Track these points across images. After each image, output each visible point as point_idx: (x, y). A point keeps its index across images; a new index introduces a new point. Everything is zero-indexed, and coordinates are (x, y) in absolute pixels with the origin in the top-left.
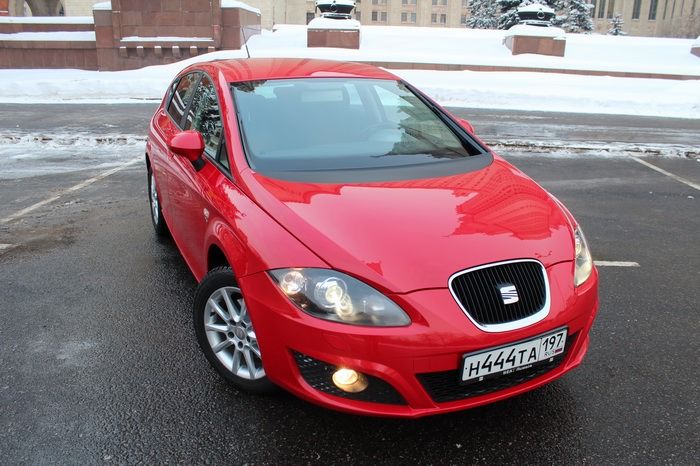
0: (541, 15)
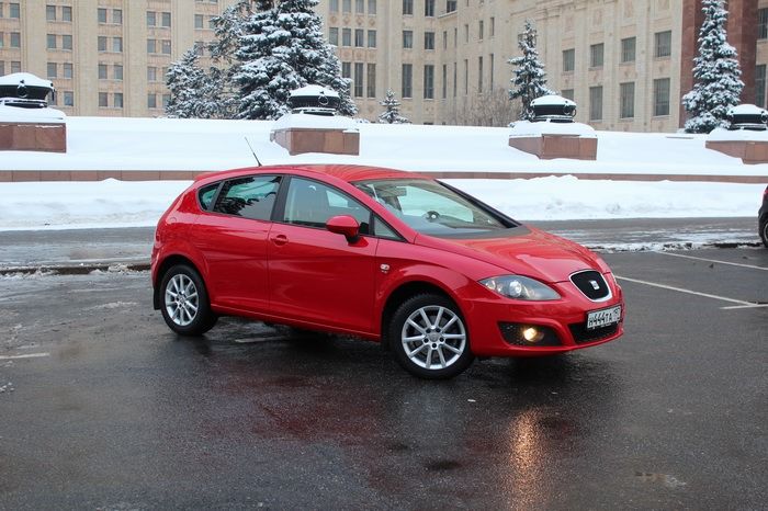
0: (323, 100)
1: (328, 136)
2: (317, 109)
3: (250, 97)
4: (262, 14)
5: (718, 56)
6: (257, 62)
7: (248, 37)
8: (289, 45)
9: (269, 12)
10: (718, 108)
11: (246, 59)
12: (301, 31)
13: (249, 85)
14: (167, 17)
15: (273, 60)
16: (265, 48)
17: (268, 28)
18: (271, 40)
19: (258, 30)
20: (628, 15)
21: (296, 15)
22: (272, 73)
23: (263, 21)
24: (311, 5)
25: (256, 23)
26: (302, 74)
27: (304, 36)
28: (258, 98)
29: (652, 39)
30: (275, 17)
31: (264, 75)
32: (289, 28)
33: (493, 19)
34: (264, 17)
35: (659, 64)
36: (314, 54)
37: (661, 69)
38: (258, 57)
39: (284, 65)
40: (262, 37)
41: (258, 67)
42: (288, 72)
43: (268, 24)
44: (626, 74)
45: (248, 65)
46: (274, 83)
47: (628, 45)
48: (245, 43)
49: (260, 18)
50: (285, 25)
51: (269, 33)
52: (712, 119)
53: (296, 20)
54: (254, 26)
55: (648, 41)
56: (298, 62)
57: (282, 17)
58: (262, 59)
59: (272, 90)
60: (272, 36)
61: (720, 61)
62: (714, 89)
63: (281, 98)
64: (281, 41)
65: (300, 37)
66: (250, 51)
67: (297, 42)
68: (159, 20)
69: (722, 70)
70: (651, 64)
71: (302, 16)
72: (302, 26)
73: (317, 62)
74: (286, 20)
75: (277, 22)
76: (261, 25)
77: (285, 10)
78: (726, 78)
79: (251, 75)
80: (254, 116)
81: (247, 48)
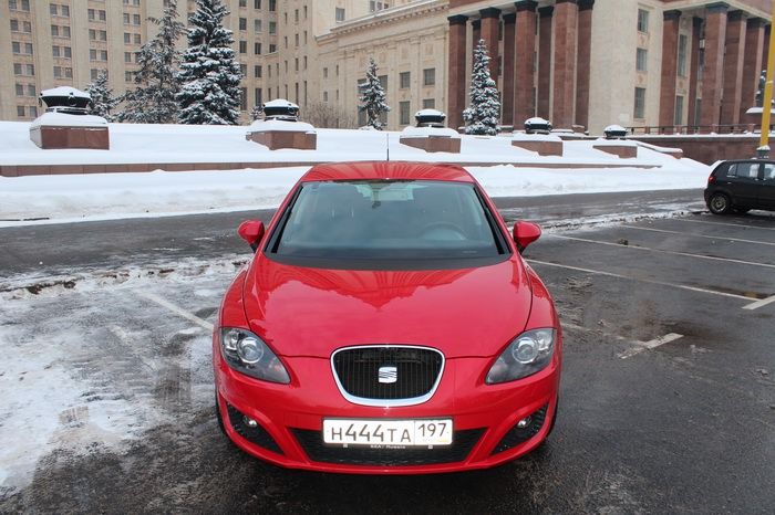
1: (296, 136)
2: (286, 117)
3: (190, 108)
4: (195, 48)
5: (484, 86)
6: (193, 83)
7: (187, 65)
8: (218, 72)
9: (200, 47)
10: (487, 119)
11: (184, 80)
12: (226, 61)
13: (187, 100)
15: (206, 81)
16: (200, 73)
17: (202, 58)
18: (204, 67)
19: (194, 59)
20: (404, 57)
21: (221, 49)
22: (207, 91)
23: (197, 53)
24: (230, 42)
25: (192, 54)
26: (226, 92)
27: (229, 64)
28: (196, 110)
29: (422, 73)
30: (205, 50)
31: (201, 93)
32: (217, 59)
33: (306, 57)
34: (197, 50)
35: (427, 90)
36: (236, 78)
37: (428, 93)
38: (194, 79)
39: (215, 85)
40: (197, 65)
41: (195, 86)
42: (218, 90)
43: (201, 55)
44: (404, 96)
45: (187, 85)
46: (208, 98)
47: (405, 78)
48: (185, 68)
49: (194, 51)
50: (214, 56)
51: (202, 62)
52: (483, 126)
53: (222, 52)
54: (190, 57)
55: (419, 75)
56: (225, 83)
57: (213, 50)
58: (197, 81)
59: (207, 104)
60: (205, 64)
61: (486, 89)
62: (484, 107)
63: (213, 109)
64: (212, 68)
65: (225, 65)
66: (186, 75)
67: (223, 70)
68: (62, 52)
69: (488, 94)
70: (421, 90)
71: (226, 50)
72: (226, 57)
73: (236, 83)
74: (214, 53)
75: (208, 54)
76: (196, 56)
78: (491, 101)
79: (190, 92)
80: (193, 122)
81: (184, 72)
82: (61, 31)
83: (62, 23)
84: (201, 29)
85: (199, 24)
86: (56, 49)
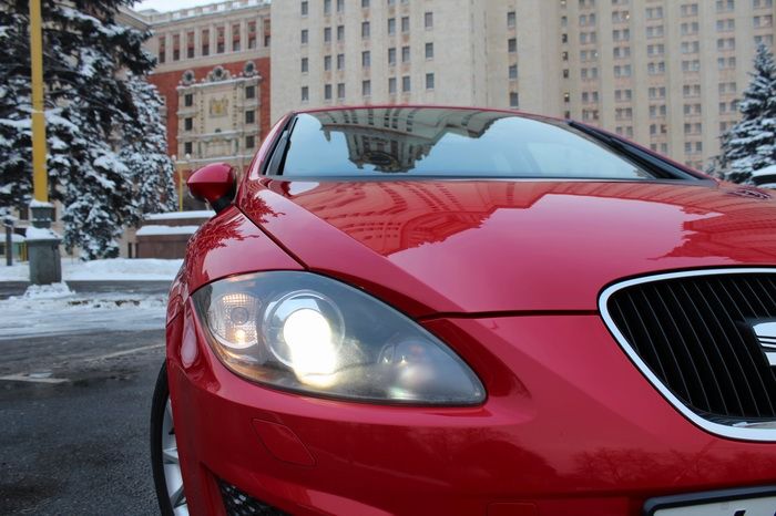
4: (748, 122)
6: (745, 160)
7: (737, 141)
8: (772, 144)
9: (754, 121)
11: (736, 158)
14: (699, 145)
15: (758, 157)
16: (751, 148)
17: (753, 133)
19: (745, 135)
23: (749, 128)
25: (743, 130)
30: (759, 123)
34: (751, 125)
38: (745, 156)
39: (767, 160)
40: (748, 140)
41: (744, 164)
43: (754, 129)
45: (736, 163)
48: (735, 146)
49: (747, 126)
50: (768, 128)
51: (754, 136)
54: (742, 133)
57: (765, 122)
58: (749, 157)
60: (757, 138)
64: (765, 141)
66: (739, 152)
68: (694, 147)
74: (769, 125)
75: (761, 127)
76: (748, 131)
77: (769, 116)
81: (736, 150)
82: (693, 129)
83: (693, 121)
84: (753, 101)
85: (754, 96)
86: (688, 145)
